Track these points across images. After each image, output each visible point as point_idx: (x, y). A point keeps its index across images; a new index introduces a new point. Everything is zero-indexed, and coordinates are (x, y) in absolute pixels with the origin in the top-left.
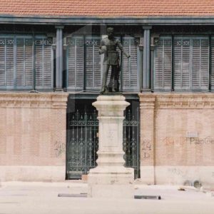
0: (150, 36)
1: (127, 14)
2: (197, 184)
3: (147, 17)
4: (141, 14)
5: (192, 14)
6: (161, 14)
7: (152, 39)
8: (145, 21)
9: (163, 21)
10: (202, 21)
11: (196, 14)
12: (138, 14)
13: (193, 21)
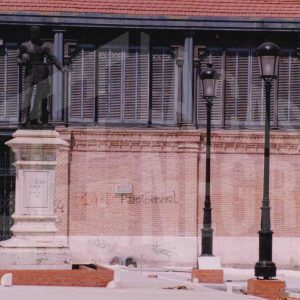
0: (64, 43)
1: (29, 8)
2: (129, 261)
3: (58, 14)
4: (48, 9)
5: (125, 12)
6: (79, 10)
7: (66, 46)
8: (56, 20)
9: (83, 21)
10: (139, 23)
11: (130, 12)
12: (44, 9)
13: (126, 22)
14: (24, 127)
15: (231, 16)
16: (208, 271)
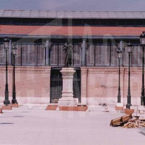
2: (104, 105)
14: (64, 67)
15: (133, 35)
16: (119, 107)
